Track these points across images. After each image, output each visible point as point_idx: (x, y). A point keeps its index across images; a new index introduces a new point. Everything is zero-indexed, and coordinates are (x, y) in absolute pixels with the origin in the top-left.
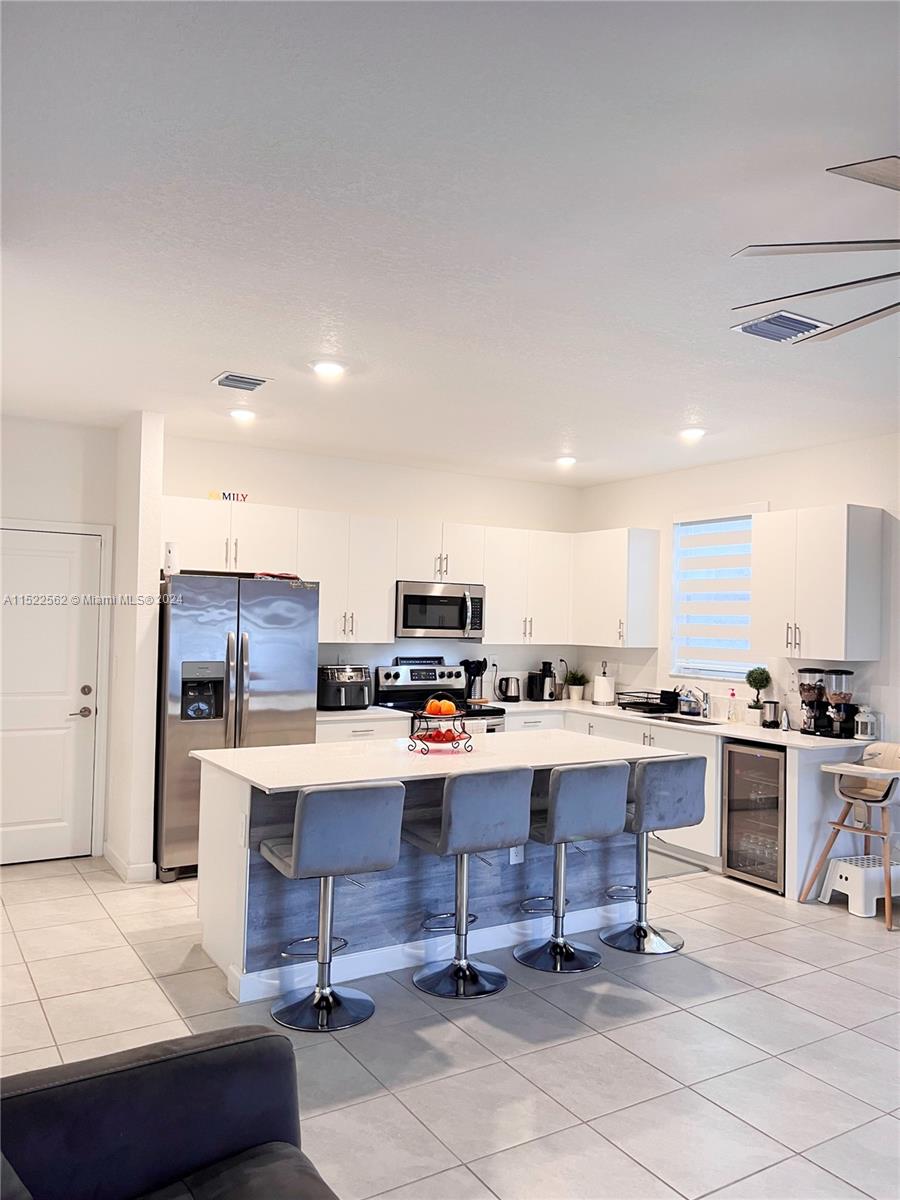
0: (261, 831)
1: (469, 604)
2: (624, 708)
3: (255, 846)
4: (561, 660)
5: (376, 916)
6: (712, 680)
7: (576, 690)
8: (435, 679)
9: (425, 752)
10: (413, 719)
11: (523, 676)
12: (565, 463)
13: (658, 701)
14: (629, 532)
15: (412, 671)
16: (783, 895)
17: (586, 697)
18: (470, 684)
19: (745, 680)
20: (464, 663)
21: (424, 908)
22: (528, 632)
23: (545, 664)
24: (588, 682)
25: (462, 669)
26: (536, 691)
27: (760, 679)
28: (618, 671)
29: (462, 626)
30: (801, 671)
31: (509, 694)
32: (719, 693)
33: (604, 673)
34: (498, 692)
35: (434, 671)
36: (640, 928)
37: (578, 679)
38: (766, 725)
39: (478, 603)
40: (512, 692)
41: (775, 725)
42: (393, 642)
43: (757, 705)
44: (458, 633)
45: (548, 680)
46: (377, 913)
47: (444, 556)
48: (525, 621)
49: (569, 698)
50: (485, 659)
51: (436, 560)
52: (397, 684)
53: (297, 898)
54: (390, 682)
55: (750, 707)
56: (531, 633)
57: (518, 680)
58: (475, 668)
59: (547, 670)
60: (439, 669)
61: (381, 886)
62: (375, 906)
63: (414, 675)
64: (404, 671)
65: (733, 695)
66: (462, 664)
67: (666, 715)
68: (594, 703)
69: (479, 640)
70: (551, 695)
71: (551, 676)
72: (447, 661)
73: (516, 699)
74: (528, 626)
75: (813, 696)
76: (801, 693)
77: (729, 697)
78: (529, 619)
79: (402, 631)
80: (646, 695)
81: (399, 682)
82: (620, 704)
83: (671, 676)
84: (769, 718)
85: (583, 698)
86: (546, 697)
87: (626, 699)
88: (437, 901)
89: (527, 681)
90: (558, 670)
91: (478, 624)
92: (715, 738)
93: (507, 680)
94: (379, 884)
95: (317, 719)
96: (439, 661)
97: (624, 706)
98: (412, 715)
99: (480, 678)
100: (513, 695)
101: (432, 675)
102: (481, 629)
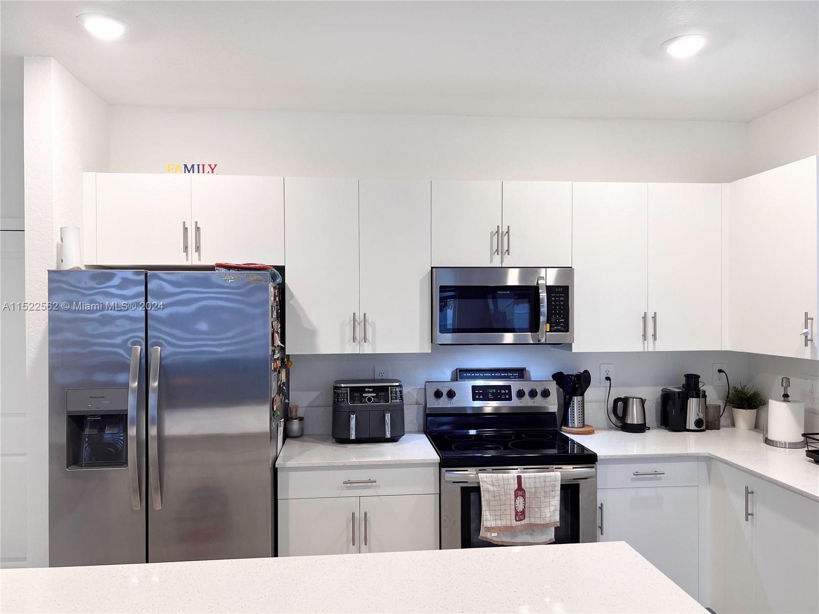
1: (543, 295)
4: (720, 371)
7: (743, 416)
8: (510, 399)
11: (651, 394)
15: (474, 388)
18: (566, 405)
20: (559, 378)
22: (650, 332)
23: (689, 377)
25: (553, 387)
26: (674, 417)
29: (534, 327)
31: (629, 421)
33: (786, 396)
34: (613, 418)
35: (509, 387)
37: (747, 400)
39: (560, 294)
40: (634, 417)
42: (429, 352)
44: (531, 337)
45: (693, 403)
47: (504, 230)
48: (645, 318)
49: (733, 425)
50: (585, 371)
52: (451, 405)
54: (440, 403)
56: (654, 336)
57: (643, 402)
59: (692, 386)
60: (515, 385)
64: (465, 387)
66: (553, 378)
68: (767, 441)
69: (568, 346)
70: (699, 423)
71: (698, 396)
72: (531, 374)
73: (640, 428)
74: (649, 323)
78: (650, 315)
79: (443, 337)
81: (456, 403)
85: (756, 428)
86: (691, 424)
89: (660, 400)
90: (712, 385)
91: (561, 322)
93: (625, 401)
96: (520, 373)
99: (580, 398)
100: (636, 423)
101: (505, 394)
102: (567, 331)
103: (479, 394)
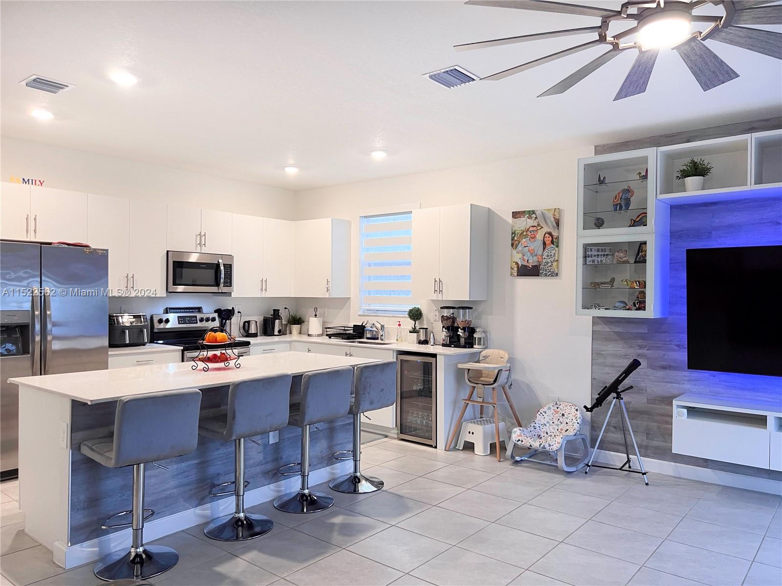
0: (80, 435)
1: (222, 268)
2: (330, 338)
3: (75, 447)
4: (285, 308)
5: (175, 490)
6: (386, 316)
7: (295, 328)
8: (197, 323)
9: (205, 370)
10: (183, 351)
11: (259, 319)
12: (291, 171)
13: (352, 332)
14: (332, 219)
15: (179, 317)
16: (436, 447)
17: (302, 332)
18: (223, 323)
19: (407, 316)
20: (218, 311)
21: (210, 481)
22: (264, 288)
23: (274, 310)
24: (304, 322)
25: (216, 315)
26: (269, 330)
27: (416, 315)
28: (324, 314)
29: (217, 284)
30: (442, 308)
31: (250, 332)
32: (390, 324)
33: (316, 315)
34: (242, 330)
35: (196, 316)
36: (356, 477)
37: (297, 320)
38: (421, 342)
39: (229, 268)
40: (253, 330)
41: (426, 342)
42: (165, 296)
43: (414, 331)
44: (214, 289)
45: (277, 321)
46: (174, 488)
47: (203, 234)
48: (262, 281)
49: (291, 333)
50: (233, 308)
51: (197, 236)
52: (167, 327)
53: (112, 483)
54: (162, 326)
55: (410, 332)
56: (266, 289)
57: (256, 322)
58: (225, 315)
59: (276, 314)
60: (199, 316)
61: (177, 468)
62: (173, 483)
63: (181, 320)
64: (173, 317)
65: (400, 325)
66: (216, 311)
67: (357, 340)
68: (309, 335)
69: (229, 294)
70: (279, 331)
71: (279, 319)
72: (204, 310)
73: (255, 335)
74: (264, 284)
75: (449, 323)
76: (442, 322)
77: (397, 326)
78: (264, 280)
79: (172, 288)
80: (343, 328)
81: (169, 326)
82: (327, 335)
83: (359, 315)
84: (422, 338)
85: (300, 333)
86: (276, 333)
87: (331, 332)
88: (219, 474)
89: (262, 322)
90: (283, 314)
91: (229, 282)
92: (392, 352)
93: (249, 322)
94: (176, 466)
95: (109, 353)
96: (199, 310)
97: (330, 336)
98: (182, 348)
99: (229, 321)
100: (253, 332)
101: (194, 320)
102: (231, 286)
103: (182, 321)
